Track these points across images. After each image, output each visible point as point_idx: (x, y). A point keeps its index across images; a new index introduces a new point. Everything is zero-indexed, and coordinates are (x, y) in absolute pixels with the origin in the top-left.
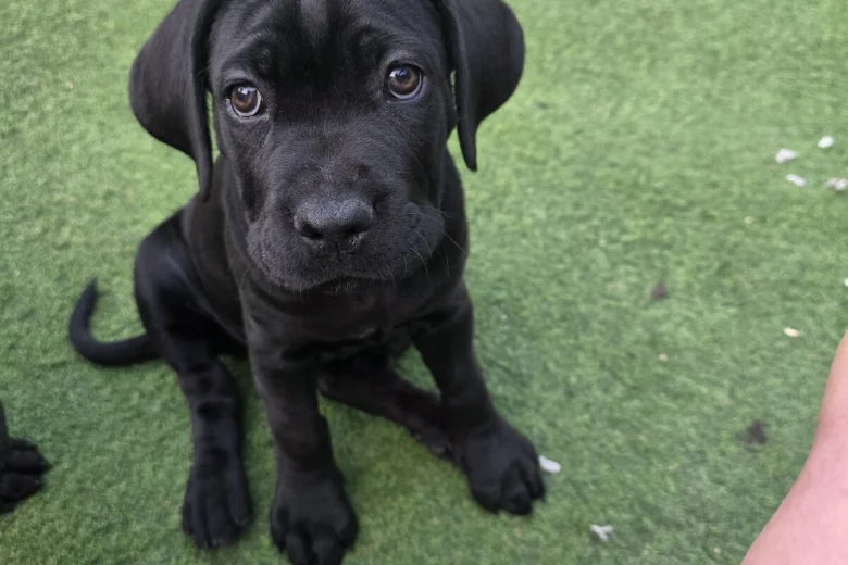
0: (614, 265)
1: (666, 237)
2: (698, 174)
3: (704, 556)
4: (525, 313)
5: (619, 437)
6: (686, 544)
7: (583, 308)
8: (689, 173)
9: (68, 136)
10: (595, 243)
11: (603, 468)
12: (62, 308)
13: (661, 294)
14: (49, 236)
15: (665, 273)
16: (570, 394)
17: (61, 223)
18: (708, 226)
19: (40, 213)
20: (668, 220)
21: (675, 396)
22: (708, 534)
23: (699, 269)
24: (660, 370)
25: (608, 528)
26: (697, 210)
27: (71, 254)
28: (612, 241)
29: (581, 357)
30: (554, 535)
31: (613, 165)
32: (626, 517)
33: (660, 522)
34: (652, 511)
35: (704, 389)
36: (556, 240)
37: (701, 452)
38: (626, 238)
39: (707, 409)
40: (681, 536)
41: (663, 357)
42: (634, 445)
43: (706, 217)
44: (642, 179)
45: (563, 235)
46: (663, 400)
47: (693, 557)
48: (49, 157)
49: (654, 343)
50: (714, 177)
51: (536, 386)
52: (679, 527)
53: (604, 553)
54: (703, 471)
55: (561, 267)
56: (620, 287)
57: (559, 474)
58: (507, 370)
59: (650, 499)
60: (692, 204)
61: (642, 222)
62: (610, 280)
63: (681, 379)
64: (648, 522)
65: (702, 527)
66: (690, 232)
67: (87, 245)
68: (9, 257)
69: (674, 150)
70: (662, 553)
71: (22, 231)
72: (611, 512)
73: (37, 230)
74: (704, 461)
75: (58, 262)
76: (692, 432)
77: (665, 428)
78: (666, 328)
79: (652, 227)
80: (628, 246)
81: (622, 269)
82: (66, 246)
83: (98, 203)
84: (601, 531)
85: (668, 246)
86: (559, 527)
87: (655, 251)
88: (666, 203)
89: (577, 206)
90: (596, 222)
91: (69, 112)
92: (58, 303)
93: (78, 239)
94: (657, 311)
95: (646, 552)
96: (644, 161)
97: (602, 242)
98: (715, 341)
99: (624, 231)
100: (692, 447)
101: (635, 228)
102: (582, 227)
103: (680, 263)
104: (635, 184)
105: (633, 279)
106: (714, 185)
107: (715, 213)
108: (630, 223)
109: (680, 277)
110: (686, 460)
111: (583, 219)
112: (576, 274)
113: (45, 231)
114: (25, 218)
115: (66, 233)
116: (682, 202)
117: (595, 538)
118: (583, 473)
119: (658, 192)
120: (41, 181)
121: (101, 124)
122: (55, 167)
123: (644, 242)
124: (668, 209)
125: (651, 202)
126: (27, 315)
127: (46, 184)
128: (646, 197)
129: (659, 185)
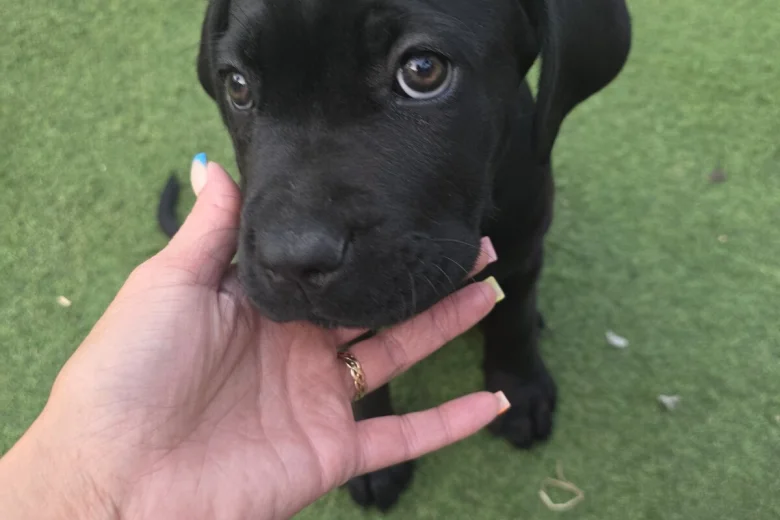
0: (671, 151)
1: (721, 123)
2: (752, 58)
3: (766, 423)
4: (587, 199)
5: (682, 315)
6: (749, 412)
7: (643, 193)
8: (743, 57)
9: (136, 36)
10: (651, 129)
11: (667, 344)
12: (149, 200)
13: (718, 178)
14: (130, 133)
15: (721, 157)
16: (634, 275)
17: (139, 120)
18: (763, 110)
19: (118, 110)
20: (722, 106)
21: (735, 275)
22: (770, 404)
23: (755, 153)
24: (721, 251)
25: (675, 398)
26: (751, 95)
27: (151, 148)
28: (669, 126)
29: (643, 240)
30: (623, 404)
31: (666, 51)
32: (691, 388)
33: (725, 392)
34: (717, 382)
35: (763, 269)
36: (614, 127)
37: (761, 328)
38: (683, 123)
39: (767, 288)
40: (744, 405)
41: (722, 238)
42: (697, 322)
43: (761, 101)
44: (696, 65)
45: (620, 121)
46: (723, 279)
47: (756, 425)
48: (120, 56)
49: (714, 225)
50: (768, 61)
51: (599, 268)
52: (742, 396)
53: (671, 421)
54: (763, 346)
55: (619, 153)
56: (678, 171)
57: (626, 348)
58: (570, 253)
59: (713, 371)
60: (746, 89)
61: (698, 108)
62: (669, 165)
63: (740, 259)
64: (713, 393)
65: (763, 398)
66: (745, 117)
67: (165, 140)
68: (96, 153)
69: (726, 34)
70: (726, 420)
71: (103, 127)
72: (678, 384)
73: (117, 127)
74: (763, 337)
75: (141, 156)
76: (752, 309)
77: (725, 305)
78: (725, 210)
79: (708, 112)
80: (685, 132)
81: (679, 154)
82: (145, 141)
83: (171, 100)
84: (668, 400)
85: (724, 131)
86: (628, 397)
87: (711, 136)
88: (720, 88)
89: (633, 92)
90: (651, 108)
91: (135, 12)
92: (144, 196)
93: (157, 135)
94: (716, 195)
95: (710, 420)
96: (697, 47)
97: (659, 128)
98: (772, 222)
99: (680, 116)
100: (753, 323)
101: (691, 113)
102: (637, 114)
103: (736, 148)
104: (690, 71)
105: (691, 164)
106: (769, 69)
107: (769, 97)
108: (685, 108)
109: (737, 160)
110: (747, 335)
111: (639, 106)
112: (634, 160)
113: (125, 127)
114: (105, 115)
115: (144, 129)
116: (737, 87)
117: (663, 407)
118: (649, 349)
119: (713, 77)
120: (115, 80)
121: (165, 24)
122: (127, 66)
123: (700, 127)
124: (723, 93)
125: (706, 87)
126: (119, 206)
127: (121, 83)
128: (701, 82)
129: (714, 70)
